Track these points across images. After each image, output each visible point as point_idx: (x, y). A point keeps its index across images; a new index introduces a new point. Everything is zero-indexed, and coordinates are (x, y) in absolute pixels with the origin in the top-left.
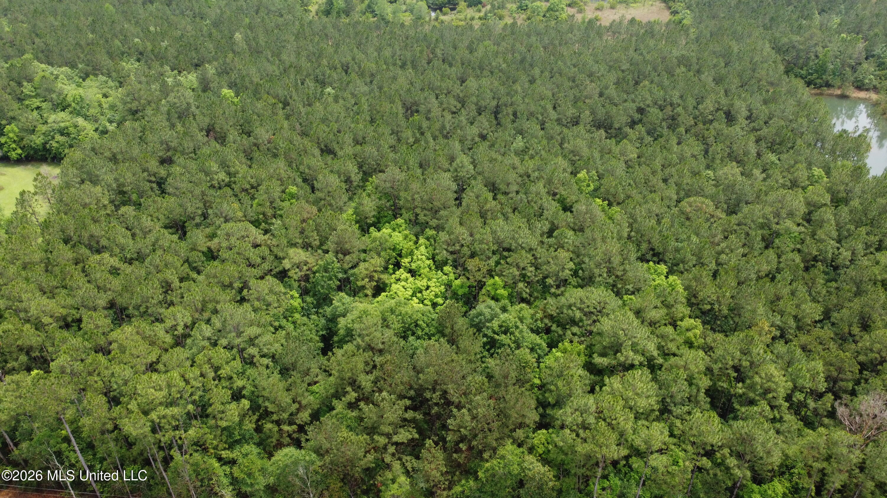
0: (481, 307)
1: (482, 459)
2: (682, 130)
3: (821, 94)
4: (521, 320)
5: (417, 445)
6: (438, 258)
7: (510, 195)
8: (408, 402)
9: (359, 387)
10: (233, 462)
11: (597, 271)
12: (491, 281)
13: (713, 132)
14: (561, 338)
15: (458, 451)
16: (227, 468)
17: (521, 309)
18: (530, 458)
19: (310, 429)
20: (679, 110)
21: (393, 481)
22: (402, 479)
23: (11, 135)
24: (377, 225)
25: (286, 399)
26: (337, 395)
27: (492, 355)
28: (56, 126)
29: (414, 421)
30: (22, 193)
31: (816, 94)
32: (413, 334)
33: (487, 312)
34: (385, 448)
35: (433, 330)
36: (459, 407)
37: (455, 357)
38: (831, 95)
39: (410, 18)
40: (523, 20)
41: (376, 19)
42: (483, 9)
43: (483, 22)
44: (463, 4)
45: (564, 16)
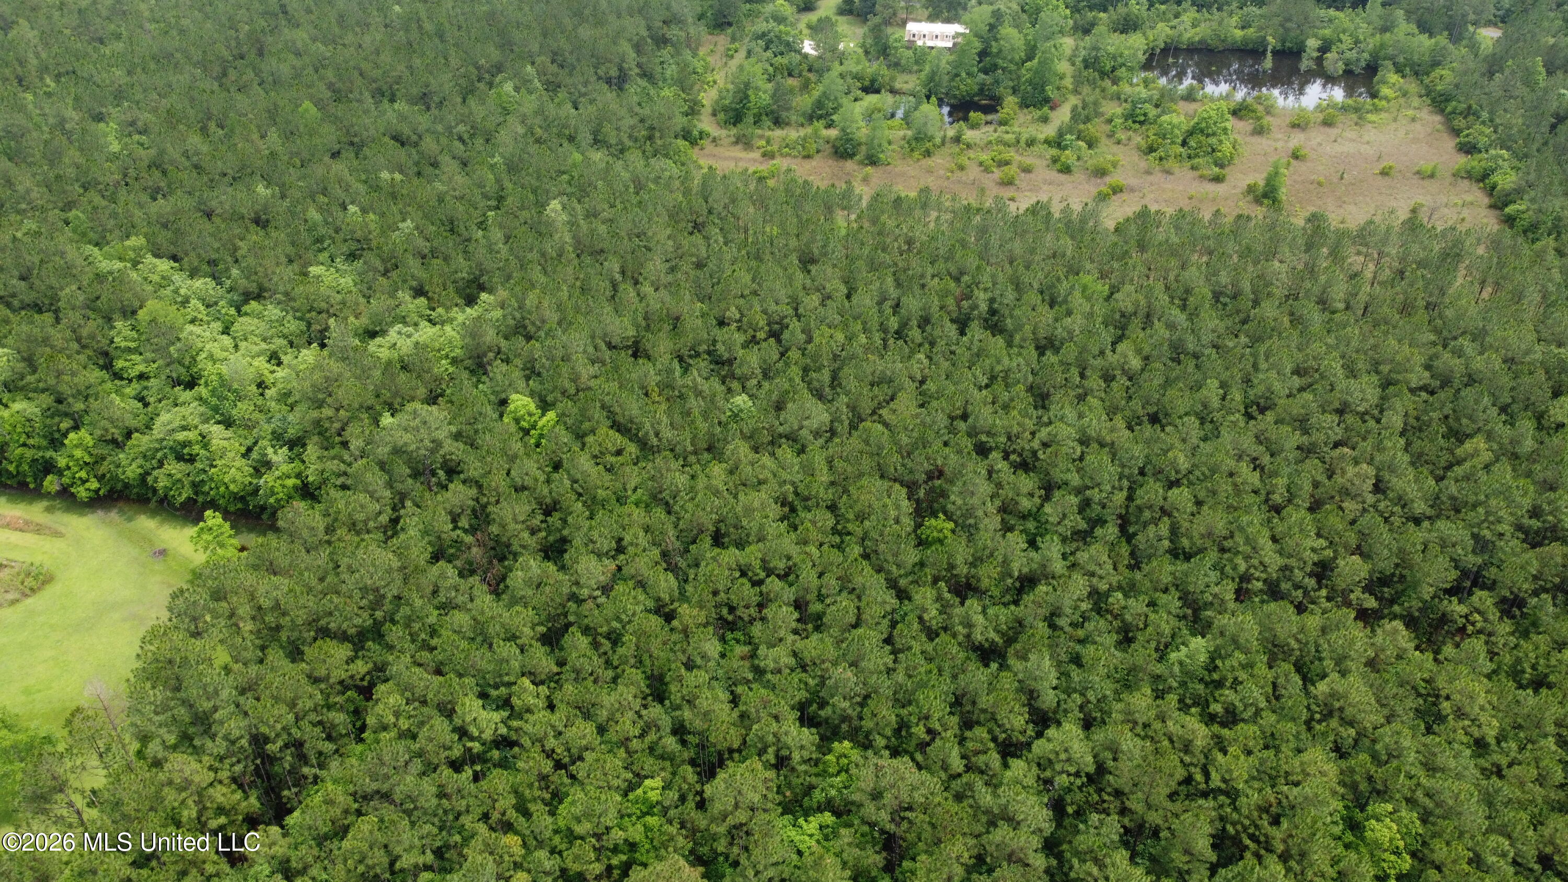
23: (78, 453)
28: (169, 440)
39: (901, 133)
40: (1139, 148)
41: (833, 133)
42: (1052, 115)
43: (1054, 152)
44: (1010, 101)
45: (1226, 147)
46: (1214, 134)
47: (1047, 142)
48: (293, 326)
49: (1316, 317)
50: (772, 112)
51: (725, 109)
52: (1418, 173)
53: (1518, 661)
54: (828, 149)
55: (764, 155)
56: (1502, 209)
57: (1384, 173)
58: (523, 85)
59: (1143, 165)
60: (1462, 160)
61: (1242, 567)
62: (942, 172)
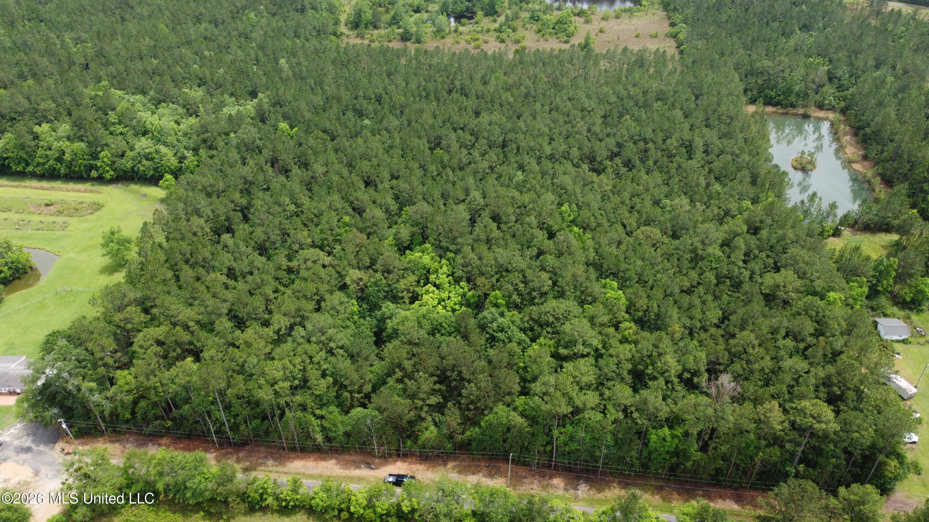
0: (485, 313)
1: (484, 415)
2: (651, 162)
3: (787, 114)
4: (513, 322)
5: (442, 407)
6: (456, 275)
7: (510, 224)
8: (436, 379)
9: (404, 368)
10: (322, 417)
11: (567, 288)
12: (493, 294)
13: (675, 165)
14: (539, 336)
15: (469, 410)
16: (319, 421)
17: (513, 315)
18: (513, 413)
19: (373, 395)
20: (651, 145)
21: (427, 429)
22: (432, 428)
23: (105, 160)
24: (409, 248)
25: (355, 376)
26: (389, 375)
27: (491, 347)
28: (142, 153)
29: (440, 390)
30: (145, 224)
31: (783, 114)
32: (439, 332)
33: (489, 316)
34: (421, 408)
35: (453, 329)
36: (469, 382)
37: (466, 348)
38: (795, 115)
39: (431, 29)
40: (534, 31)
41: (401, 31)
42: (498, 19)
43: (498, 34)
44: (480, 13)
45: (571, 29)
46: (566, 23)
47: (495, 30)
48: (181, 111)
50: (373, 22)
51: (351, 23)
52: (651, 35)
54: (399, 37)
55: (370, 41)
56: (680, 47)
57: (637, 36)
58: (258, 13)
59: (536, 37)
60: (669, 29)
62: (449, 45)
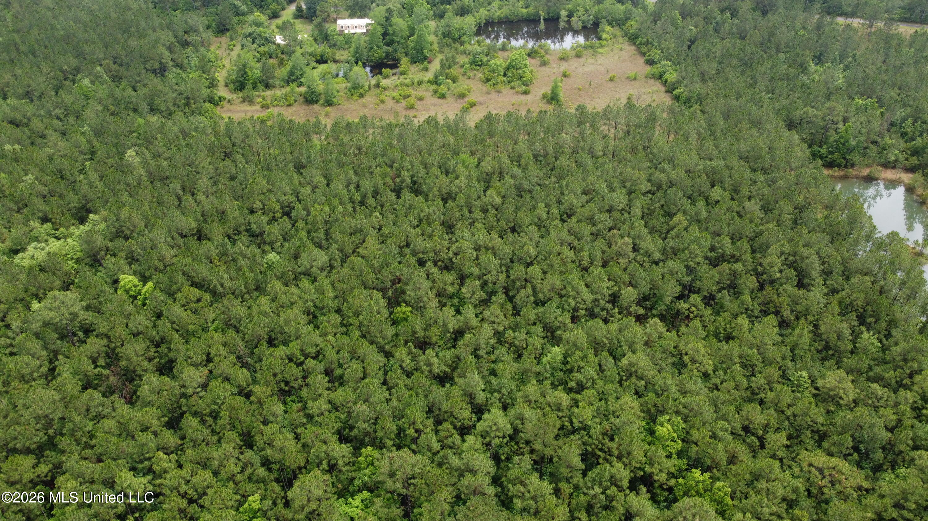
3: (846, 177)
31: (841, 178)
38: (856, 177)
39: (344, 85)
40: (481, 80)
41: (303, 89)
42: (430, 66)
43: (434, 87)
44: (405, 61)
45: (528, 75)
46: (520, 68)
47: (429, 82)
49: (589, 162)
50: (263, 80)
51: (233, 82)
52: (628, 78)
53: (717, 328)
54: (301, 99)
55: (262, 107)
56: (672, 92)
57: (611, 80)
59: (485, 89)
60: (649, 69)
61: (573, 304)
62: (372, 106)
